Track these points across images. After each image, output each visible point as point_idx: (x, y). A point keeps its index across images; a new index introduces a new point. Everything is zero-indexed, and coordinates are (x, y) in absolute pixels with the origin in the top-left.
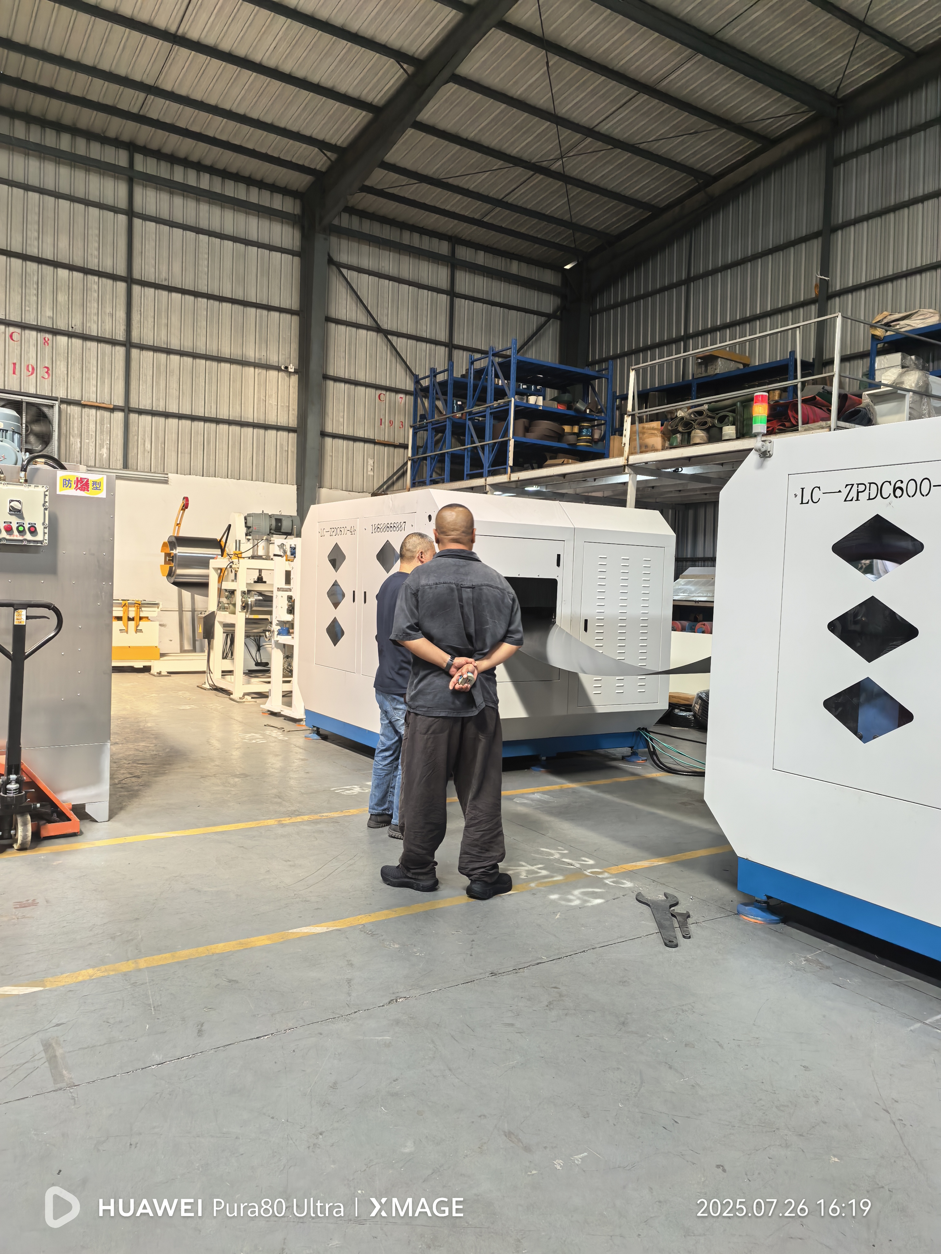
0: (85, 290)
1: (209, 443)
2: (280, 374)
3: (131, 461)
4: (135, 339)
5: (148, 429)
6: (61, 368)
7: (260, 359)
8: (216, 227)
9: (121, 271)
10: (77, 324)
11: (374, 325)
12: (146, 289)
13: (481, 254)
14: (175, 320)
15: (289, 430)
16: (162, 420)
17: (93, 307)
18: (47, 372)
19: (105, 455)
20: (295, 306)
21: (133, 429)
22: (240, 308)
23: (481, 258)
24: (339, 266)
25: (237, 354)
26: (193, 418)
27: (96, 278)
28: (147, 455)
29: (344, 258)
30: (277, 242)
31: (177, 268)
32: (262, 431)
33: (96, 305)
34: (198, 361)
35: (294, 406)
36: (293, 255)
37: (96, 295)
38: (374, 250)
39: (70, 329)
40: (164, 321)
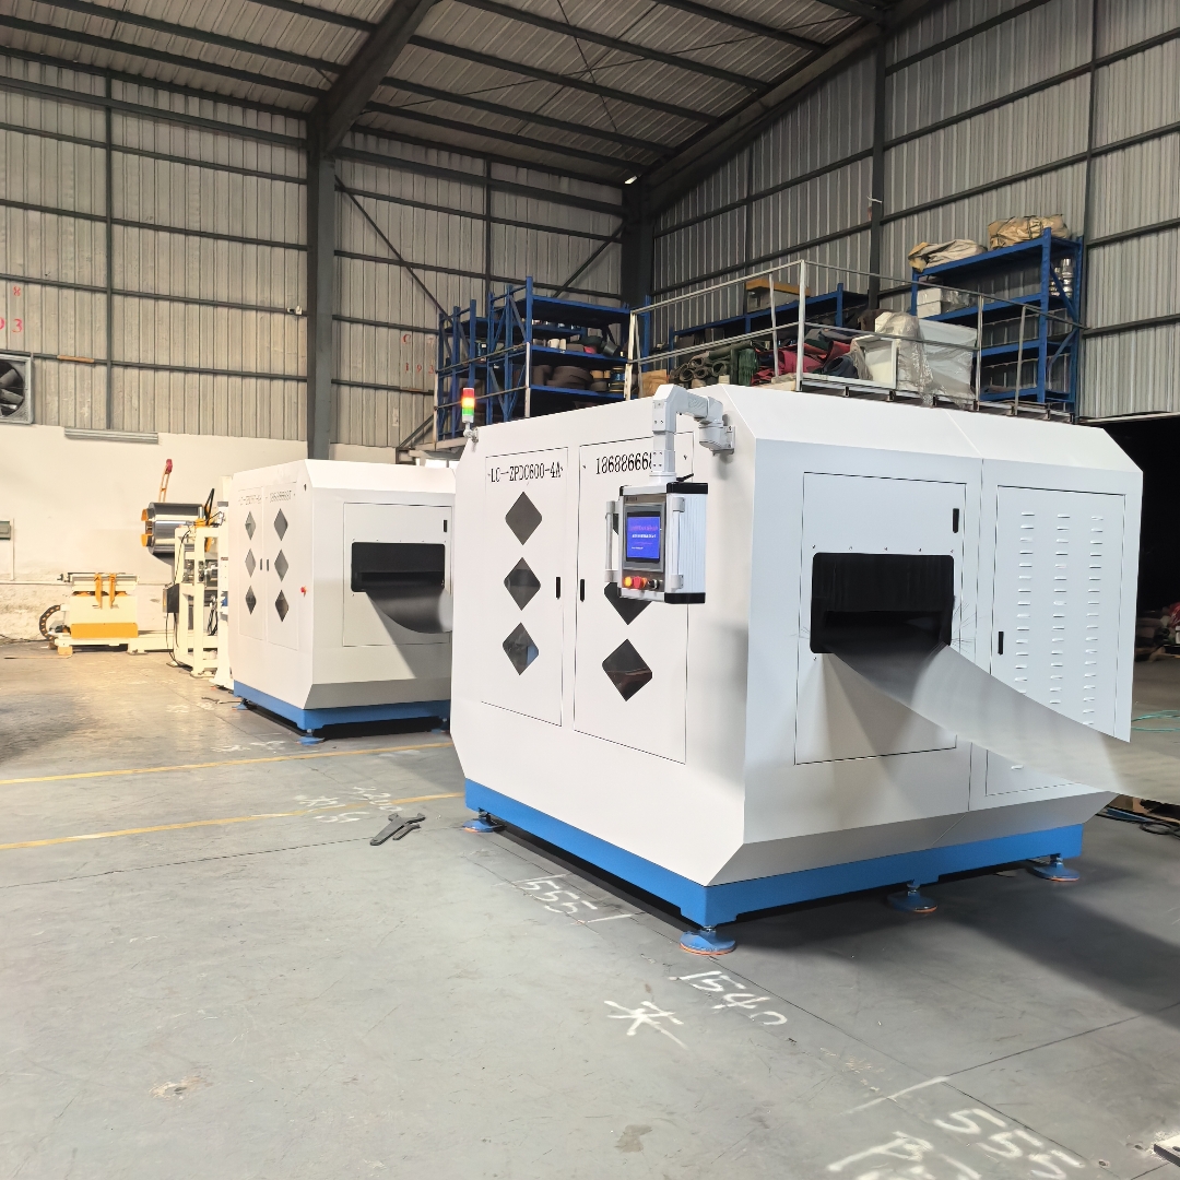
0: (59, 233)
1: (205, 396)
2: (287, 317)
3: (116, 420)
4: (118, 284)
5: (135, 384)
6: (34, 320)
7: (263, 301)
8: (208, 157)
9: (101, 211)
10: (51, 272)
11: (395, 258)
12: (130, 229)
13: (523, 171)
14: (163, 262)
15: (298, 379)
16: (150, 373)
17: (69, 251)
18: (19, 325)
19: (86, 415)
20: (303, 241)
21: (117, 384)
22: (239, 245)
23: (523, 177)
24: (352, 193)
25: (236, 297)
26: (186, 370)
27: (72, 219)
28: (135, 413)
29: (359, 184)
30: (279, 171)
31: (164, 206)
32: (267, 382)
33: (72, 249)
34: (191, 306)
35: (303, 352)
36: (300, 184)
37: (72, 238)
38: (395, 173)
39: (44, 277)
40: (151, 264)
